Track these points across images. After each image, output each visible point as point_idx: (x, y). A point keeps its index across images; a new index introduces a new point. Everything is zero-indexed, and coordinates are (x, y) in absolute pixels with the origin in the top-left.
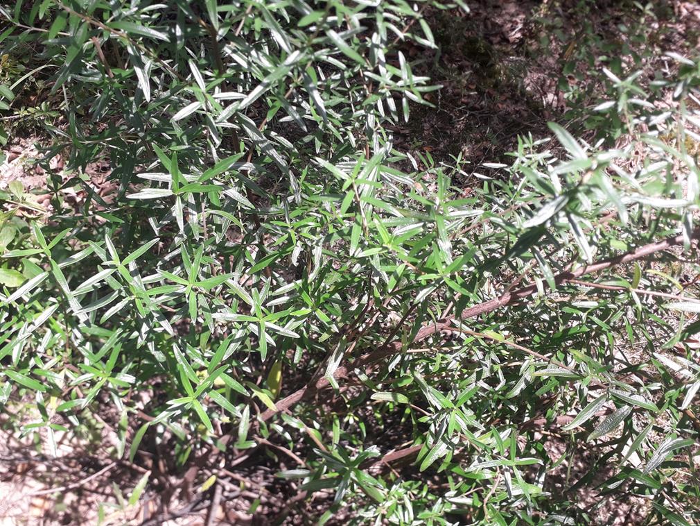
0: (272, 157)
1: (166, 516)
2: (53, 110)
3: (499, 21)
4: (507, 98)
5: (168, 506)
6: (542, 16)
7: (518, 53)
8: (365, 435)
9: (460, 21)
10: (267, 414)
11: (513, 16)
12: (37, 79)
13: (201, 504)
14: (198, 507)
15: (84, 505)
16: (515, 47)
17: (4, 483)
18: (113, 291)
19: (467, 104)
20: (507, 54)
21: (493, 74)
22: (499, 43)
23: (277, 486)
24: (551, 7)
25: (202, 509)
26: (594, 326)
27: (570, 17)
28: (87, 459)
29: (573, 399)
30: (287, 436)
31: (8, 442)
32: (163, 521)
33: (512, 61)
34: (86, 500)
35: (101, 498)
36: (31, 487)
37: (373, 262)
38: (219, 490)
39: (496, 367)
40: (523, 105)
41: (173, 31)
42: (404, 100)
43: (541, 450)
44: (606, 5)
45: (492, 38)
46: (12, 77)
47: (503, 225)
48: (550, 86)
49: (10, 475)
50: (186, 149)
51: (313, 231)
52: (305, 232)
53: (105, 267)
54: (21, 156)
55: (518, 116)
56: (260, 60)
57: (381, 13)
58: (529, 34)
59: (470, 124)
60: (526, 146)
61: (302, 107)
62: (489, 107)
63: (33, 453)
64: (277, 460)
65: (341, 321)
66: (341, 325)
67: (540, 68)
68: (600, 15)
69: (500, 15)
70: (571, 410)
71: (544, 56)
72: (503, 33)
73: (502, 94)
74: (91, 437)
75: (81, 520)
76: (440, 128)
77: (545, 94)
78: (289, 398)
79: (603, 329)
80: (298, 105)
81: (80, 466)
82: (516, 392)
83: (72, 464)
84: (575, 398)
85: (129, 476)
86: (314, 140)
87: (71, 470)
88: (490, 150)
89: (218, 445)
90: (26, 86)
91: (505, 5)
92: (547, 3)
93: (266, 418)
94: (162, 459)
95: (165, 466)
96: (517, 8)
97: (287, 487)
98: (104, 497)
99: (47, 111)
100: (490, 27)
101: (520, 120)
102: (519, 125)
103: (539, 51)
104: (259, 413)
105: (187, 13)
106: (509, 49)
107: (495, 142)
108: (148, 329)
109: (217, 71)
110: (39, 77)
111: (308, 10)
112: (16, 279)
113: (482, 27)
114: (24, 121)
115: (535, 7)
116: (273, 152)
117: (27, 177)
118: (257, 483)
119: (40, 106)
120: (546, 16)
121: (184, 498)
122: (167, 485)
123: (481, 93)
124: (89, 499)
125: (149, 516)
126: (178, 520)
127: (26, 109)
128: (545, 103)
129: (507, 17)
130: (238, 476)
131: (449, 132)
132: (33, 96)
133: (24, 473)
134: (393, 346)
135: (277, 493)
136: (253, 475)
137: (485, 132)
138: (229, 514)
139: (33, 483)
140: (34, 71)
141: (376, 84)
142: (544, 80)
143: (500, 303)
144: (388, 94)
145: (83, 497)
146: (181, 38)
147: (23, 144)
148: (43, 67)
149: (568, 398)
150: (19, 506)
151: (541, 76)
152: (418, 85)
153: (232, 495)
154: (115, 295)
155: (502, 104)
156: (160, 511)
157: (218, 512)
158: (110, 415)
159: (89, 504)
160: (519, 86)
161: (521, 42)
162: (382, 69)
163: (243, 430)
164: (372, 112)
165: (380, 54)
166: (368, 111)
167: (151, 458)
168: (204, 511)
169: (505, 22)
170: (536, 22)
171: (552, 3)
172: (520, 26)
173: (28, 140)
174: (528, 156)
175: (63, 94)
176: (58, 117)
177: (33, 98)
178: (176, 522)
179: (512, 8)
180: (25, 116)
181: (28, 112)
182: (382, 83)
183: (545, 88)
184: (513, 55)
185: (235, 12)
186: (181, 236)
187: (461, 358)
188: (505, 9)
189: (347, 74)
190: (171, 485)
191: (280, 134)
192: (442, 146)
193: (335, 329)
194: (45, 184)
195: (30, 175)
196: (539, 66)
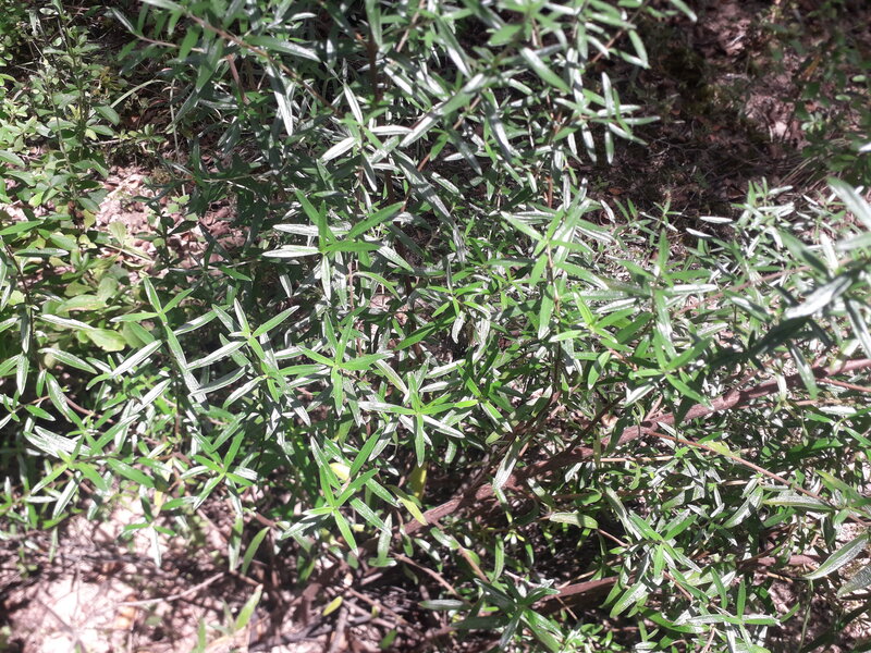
0: (433, 205)
1: (278, 640)
2: (157, 134)
3: (713, 27)
4: (722, 128)
5: (280, 629)
6: (772, 21)
7: (737, 70)
8: (533, 561)
9: (663, 27)
10: (412, 526)
11: (732, 20)
12: (141, 97)
13: (320, 629)
14: (317, 632)
15: (179, 618)
16: (733, 61)
17: (86, 584)
18: (239, 368)
19: (668, 135)
20: (724, 70)
21: (704, 96)
22: (714, 56)
23: (414, 613)
24: (785, 9)
25: (321, 634)
26: (849, 440)
27: (810, 21)
28: (185, 562)
29: (812, 534)
30: (436, 555)
31: (93, 535)
32: (274, 645)
33: (729, 80)
34: (181, 612)
35: (199, 612)
36: (118, 592)
37: (564, 347)
38: (343, 614)
39: (712, 486)
40: (742, 137)
41: (322, 47)
42: (607, 135)
43: (765, 597)
44: (858, 7)
45: (703, 50)
46: (112, 93)
47: (750, 308)
48: (780, 113)
49: (94, 575)
50: (333, 195)
51: (479, 300)
52: (469, 300)
53: (231, 339)
54: (118, 189)
55: (735, 151)
56: (428, 84)
57: (583, 23)
58: (753, 44)
59: (671, 161)
60: (758, 195)
61: (472, 142)
62: (697, 139)
63: (122, 550)
64: (416, 582)
65: (515, 419)
66: (516, 423)
67: (767, 90)
68: (850, 21)
69: (715, 20)
70: (809, 549)
71: (772, 74)
72: (718, 44)
73: (715, 122)
74: (193, 538)
75: (175, 636)
76: (633, 165)
77: (772, 123)
78: (440, 507)
79: (861, 444)
80: (468, 140)
81: (177, 570)
82: (738, 520)
83: (168, 567)
84: (815, 533)
85: (233, 586)
86: (484, 183)
87: (167, 575)
88: (697, 196)
89: (349, 559)
90: (128, 105)
91: (723, 7)
92: (780, 4)
93: (410, 531)
94: (276, 570)
95: (278, 578)
96: (738, 11)
97: (427, 615)
98: (203, 610)
99: (151, 134)
100: (702, 35)
101: (738, 157)
102: (735, 163)
103: (767, 67)
104: (402, 524)
105: (341, 25)
106: (726, 64)
107: (704, 184)
108: (279, 416)
109: (372, 97)
110: (143, 94)
111: (498, 22)
112: (115, 342)
113: (691, 35)
114: (124, 147)
115: (764, 10)
116: (436, 199)
117: (124, 214)
118: (389, 608)
119: (143, 129)
120: (778, 21)
121: (300, 620)
122: (280, 603)
123: (689, 122)
124: (186, 611)
125: (256, 638)
126: (292, 646)
127: (126, 133)
128: (771, 135)
129: (725, 23)
130: (366, 597)
131: (643, 169)
132: (135, 116)
133: (110, 574)
134: (579, 452)
135: (415, 623)
136: (384, 598)
137: (690, 172)
138: (354, 644)
139: (119, 586)
140: (138, 88)
141: (568, 112)
142: (772, 105)
143: (725, 404)
144: (585, 126)
145: (179, 608)
146: (332, 55)
147: (121, 174)
148: (149, 83)
149: (806, 532)
150: (103, 614)
151: (769, 99)
152: (626, 115)
153: (358, 620)
154: (241, 373)
155: (715, 135)
156: (271, 633)
157: (340, 641)
158: (213, 510)
159: (186, 618)
160: (740, 113)
161: (742, 55)
162: (578, 95)
163: (384, 546)
164: (560, 148)
165: (576, 75)
166: (555, 148)
167: (262, 567)
168: (323, 638)
169: (721, 29)
170: (766, 29)
171: (788, 4)
172: (742, 34)
173: (127, 169)
174: (761, 209)
175: (170, 115)
176: (162, 143)
177: (134, 119)
178: (289, 649)
179: (731, 10)
180: (126, 140)
181: (129, 136)
182: (576, 111)
183: (773, 115)
184: (730, 72)
185: (400, 24)
186: (324, 303)
187: (667, 472)
188: (722, 12)
189: (530, 100)
190: (284, 601)
191: (444, 176)
192: (633, 187)
193: (507, 427)
194: (144, 223)
195: (129, 211)
196: (767, 86)
